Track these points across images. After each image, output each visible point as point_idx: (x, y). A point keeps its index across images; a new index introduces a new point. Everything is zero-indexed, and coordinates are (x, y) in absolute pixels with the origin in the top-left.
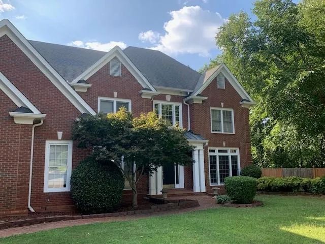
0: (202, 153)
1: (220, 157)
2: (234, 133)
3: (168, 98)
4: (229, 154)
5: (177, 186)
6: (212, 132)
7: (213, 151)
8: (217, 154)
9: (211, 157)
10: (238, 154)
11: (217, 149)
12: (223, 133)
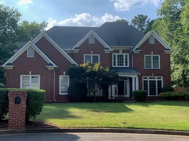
0: (137, 79)
1: (150, 81)
2: (160, 68)
3: (121, 51)
4: (156, 80)
5: (126, 96)
6: (145, 68)
7: (146, 78)
8: (148, 80)
9: (144, 81)
10: (162, 79)
11: (148, 77)
12: (152, 68)
